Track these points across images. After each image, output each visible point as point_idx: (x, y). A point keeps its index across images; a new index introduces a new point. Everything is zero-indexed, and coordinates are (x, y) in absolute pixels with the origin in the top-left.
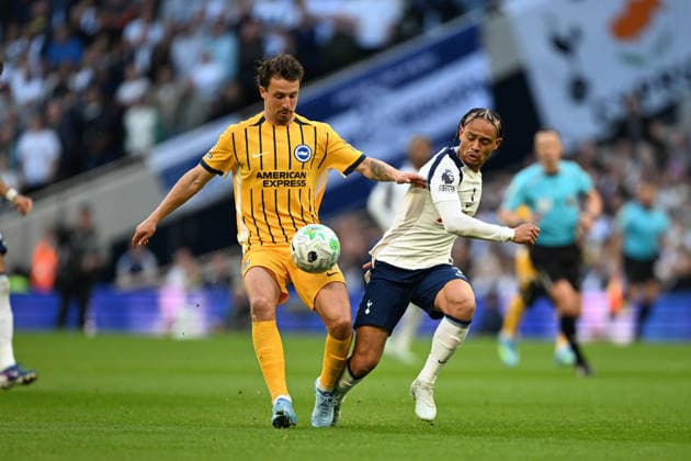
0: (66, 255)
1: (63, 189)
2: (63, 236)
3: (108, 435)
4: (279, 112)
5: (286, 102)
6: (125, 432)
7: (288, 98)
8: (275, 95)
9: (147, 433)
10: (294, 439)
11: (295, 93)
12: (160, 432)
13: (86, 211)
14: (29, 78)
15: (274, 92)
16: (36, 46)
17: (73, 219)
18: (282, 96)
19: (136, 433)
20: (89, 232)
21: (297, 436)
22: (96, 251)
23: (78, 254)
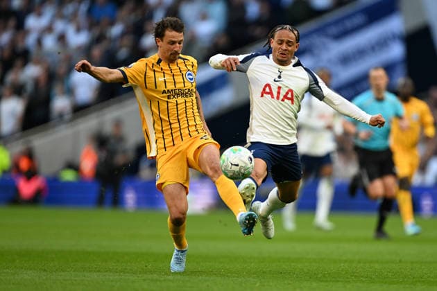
0: (104, 154)
1: (102, 108)
2: (101, 141)
3: (133, 282)
4: (171, 54)
5: (176, 47)
6: (144, 280)
7: (178, 45)
8: (169, 43)
9: (160, 281)
10: (264, 286)
11: (182, 40)
12: (170, 280)
13: (118, 123)
14: (78, 30)
15: (167, 41)
16: (83, 8)
17: (108, 129)
18: (173, 43)
19: (152, 280)
20: (120, 139)
21: (266, 284)
22: (124, 152)
23: (112, 154)
